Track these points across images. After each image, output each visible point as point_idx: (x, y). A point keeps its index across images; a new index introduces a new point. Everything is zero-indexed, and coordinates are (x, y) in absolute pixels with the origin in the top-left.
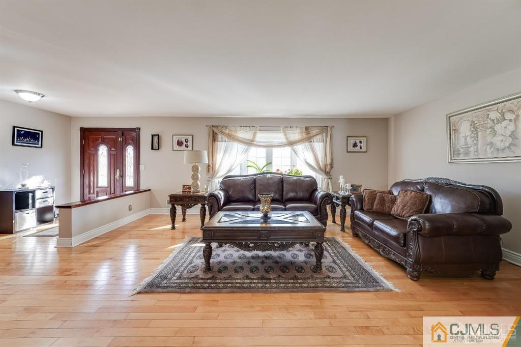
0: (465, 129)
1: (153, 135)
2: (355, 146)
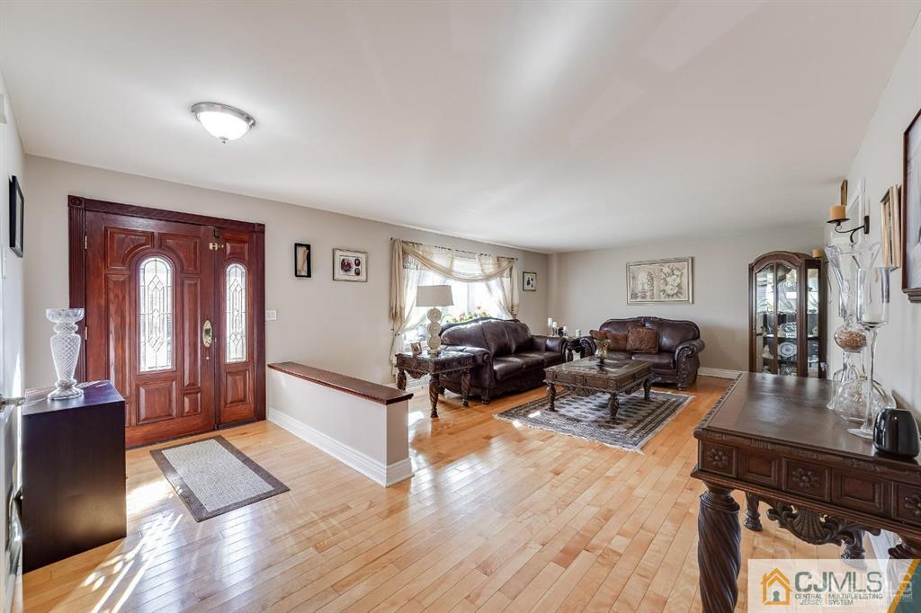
0: (642, 277)
1: (297, 245)
2: (528, 283)
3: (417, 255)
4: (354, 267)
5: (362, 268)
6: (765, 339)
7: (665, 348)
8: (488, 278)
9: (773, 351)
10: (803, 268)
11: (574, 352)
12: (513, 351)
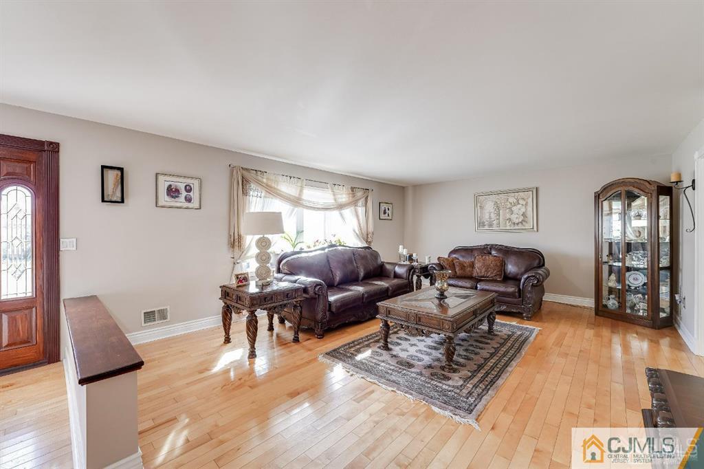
0: (489, 207)
1: (103, 167)
2: (385, 213)
3: (259, 183)
4: (184, 193)
5: (195, 195)
6: (611, 267)
7: (510, 276)
8: (340, 207)
9: (621, 279)
10: (655, 194)
11: (422, 278)
12: (360, 279)
